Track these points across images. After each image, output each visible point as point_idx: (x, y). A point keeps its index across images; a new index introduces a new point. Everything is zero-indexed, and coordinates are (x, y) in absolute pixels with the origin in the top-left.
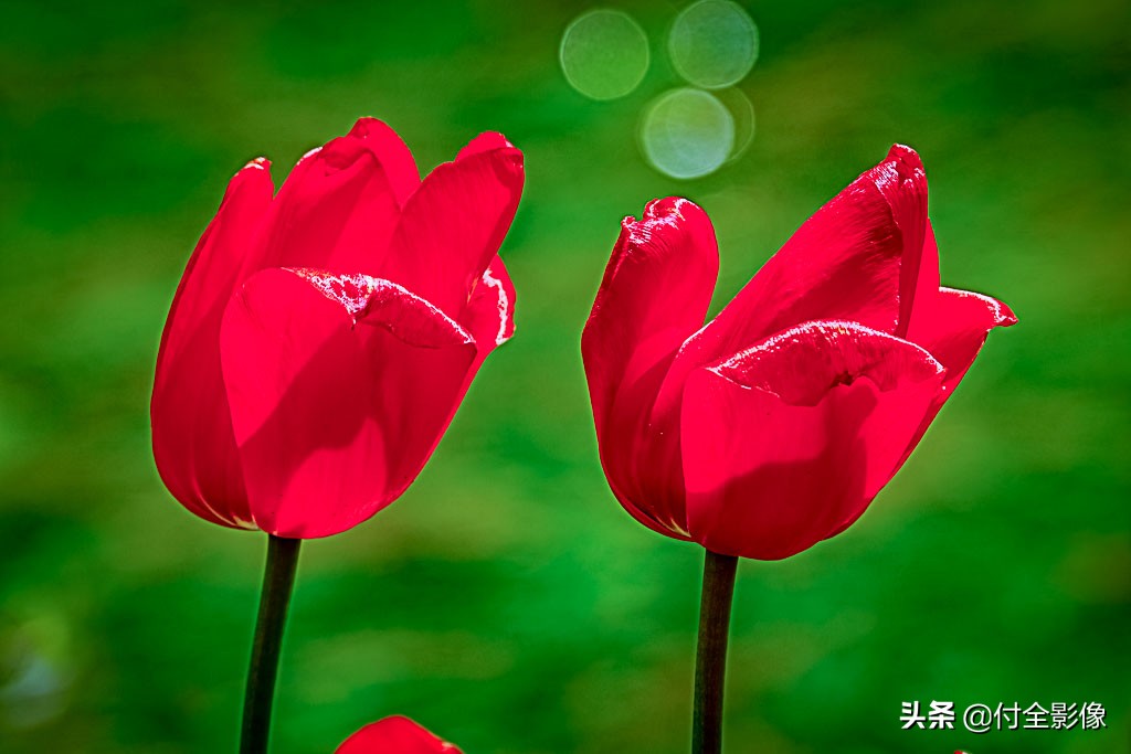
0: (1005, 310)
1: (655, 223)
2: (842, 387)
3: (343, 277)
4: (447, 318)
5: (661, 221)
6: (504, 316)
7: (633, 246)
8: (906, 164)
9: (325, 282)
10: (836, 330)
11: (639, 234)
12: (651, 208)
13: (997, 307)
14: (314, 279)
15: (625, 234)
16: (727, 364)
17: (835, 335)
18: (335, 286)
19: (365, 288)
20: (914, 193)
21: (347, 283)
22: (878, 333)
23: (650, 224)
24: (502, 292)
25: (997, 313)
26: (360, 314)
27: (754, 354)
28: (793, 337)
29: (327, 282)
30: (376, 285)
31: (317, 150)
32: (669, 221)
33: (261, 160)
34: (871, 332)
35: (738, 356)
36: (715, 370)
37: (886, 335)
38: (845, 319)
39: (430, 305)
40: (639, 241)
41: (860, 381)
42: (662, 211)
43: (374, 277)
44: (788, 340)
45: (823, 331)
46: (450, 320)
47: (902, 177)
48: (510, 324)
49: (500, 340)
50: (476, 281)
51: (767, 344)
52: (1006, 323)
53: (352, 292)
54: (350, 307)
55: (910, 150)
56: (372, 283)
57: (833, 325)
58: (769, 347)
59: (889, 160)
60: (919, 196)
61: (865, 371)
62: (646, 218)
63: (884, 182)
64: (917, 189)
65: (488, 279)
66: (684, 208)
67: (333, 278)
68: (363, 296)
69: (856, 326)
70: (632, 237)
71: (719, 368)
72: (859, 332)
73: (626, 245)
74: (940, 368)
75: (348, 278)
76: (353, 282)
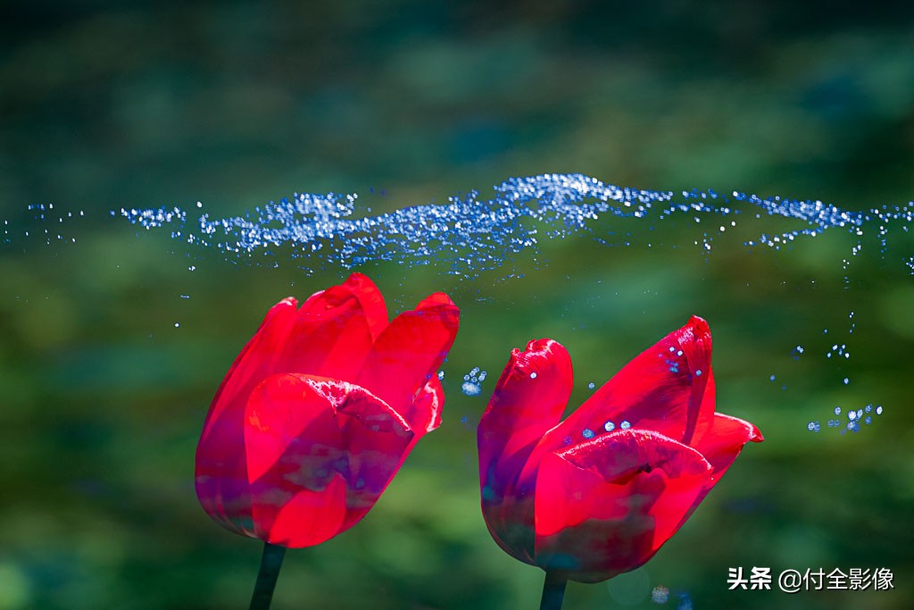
0: (756, 431)
1: (533, 354)
2: (644, 474)
3: (330, 382)
4: (396, 413)
5: (537, 354)
6: (435, 415)
7: (517, 368)
8: (699, 330)
9: (317, 384)
10: (643, 436)
11: (522, 361)
12: (531, 345)
13: (752, 429)
14: (311, 383)
15: (513, 359)
16: (569, 452)
17: (642, 439)
18: (324, 388)
19: (343, 390)
20: (703, 349)
21: (332, 386)
22: (672, 440)
23: (530, 354)
24: (435, 398)
25: (751, 433)
26: (340, 408)
27: (588, 447)
28: (614, 437)
29: (319, 384)
30: (351, 389)
31: (321, 292)
32: (542, 354)
33: (291, 298)
34: (665, 438)
35: (577, 447)
36: (561, 456)
37: (676, 441)
38: (649, 429)
39: (386, 404)
40: (521, 366)
41: (657, 471)
42: (538, 347)
43: (351, 383)
44: (611, 439)
45: (634, 435)
46: (398, 415)
47: (696, 337)
48: (437, 420)
49: (430, 429)
50: (419, 390)
51: (597, 441)
52: (755, 440)
53: (336, 392)
54: (333, 402)
55: (702, 320)
56: (348, 387)
57: (642, 432)
58: (598, 443)
59: (688, 326)
60: (706, 351)
61: (660, 464)
62: (528, 351)
63: (684, 340)
64: (705, 346)
65: (428, 388)
66: (552, 347)
67: (324, 383)
68: (342, 396)
69: (657, 434)
70: (517, 362)
71: (564, 454)
72: (658, 438)
73: (513, 368)
74: (709, 466)
75: (333, 384)
76: (337, 386)
